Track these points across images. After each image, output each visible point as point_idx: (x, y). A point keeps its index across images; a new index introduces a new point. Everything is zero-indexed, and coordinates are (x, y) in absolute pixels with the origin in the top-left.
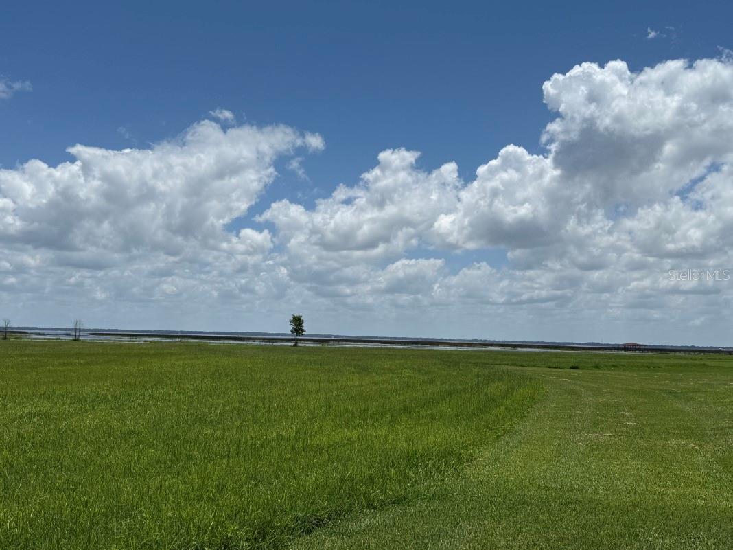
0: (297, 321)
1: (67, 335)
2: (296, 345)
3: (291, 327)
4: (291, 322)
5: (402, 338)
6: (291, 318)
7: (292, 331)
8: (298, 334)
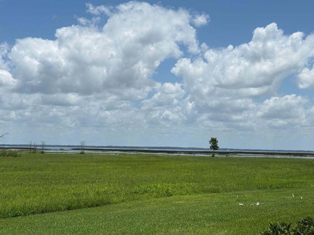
0: (214, 141)
1: (61, 150)
2: (213, 156)
3: (210, 145)
4: (210, 142)
5: (279, 151)
6: (210, 139)
7: (210, 147)
8: (215, 149)
